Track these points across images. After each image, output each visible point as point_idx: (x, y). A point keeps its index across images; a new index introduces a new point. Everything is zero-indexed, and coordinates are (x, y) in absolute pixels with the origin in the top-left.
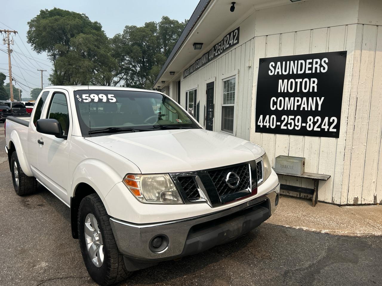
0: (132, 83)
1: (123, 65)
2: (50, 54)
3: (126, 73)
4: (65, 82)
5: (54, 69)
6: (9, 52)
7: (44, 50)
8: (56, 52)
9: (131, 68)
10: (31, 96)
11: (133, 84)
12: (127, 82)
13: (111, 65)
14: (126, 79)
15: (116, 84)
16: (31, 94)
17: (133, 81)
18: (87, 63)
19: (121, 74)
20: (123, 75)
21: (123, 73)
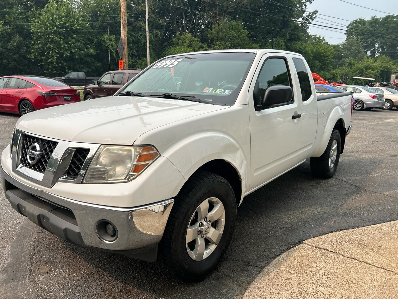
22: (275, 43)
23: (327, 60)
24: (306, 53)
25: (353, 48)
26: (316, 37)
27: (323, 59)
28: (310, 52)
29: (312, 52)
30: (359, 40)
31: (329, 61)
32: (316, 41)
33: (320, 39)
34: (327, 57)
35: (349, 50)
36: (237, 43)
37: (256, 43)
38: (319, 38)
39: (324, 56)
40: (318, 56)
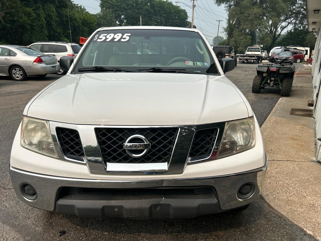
0: (300, 27)
1: (294, 9)
2: (227, 5)
3: (296, 18)
4: (235, 29)
5: (228, 19)
6: (193, 7)
7: (223, 2)
8: (232, 3)
9: (302, 12)
10: (213, 43)
11: (302, 28)
12: (295, 26)
13: (279, 10)
14: (295, 24)
15: (283, 29)
16: (213, 41)
17: (302, 25)
18: (256, 10)
19: (290, 18)
20: (292, 19)
21: (293, 17)
22: (47, 9)
23: (92, 27)
24: (75, 20)
25: (108, 18)
26: (78, 6)
27: (90, 25)
28: (78, 19)
29: (80, 19)
30: (111, 12)
31: (94, 27)
32: (78, 9)
33: (82, 9)
34: (92, 24)
35: (105, 19)
36: (9, 5)
37: (28, 7)
38: (81, 7)
39: (90, 23)
40: (85, 23)
